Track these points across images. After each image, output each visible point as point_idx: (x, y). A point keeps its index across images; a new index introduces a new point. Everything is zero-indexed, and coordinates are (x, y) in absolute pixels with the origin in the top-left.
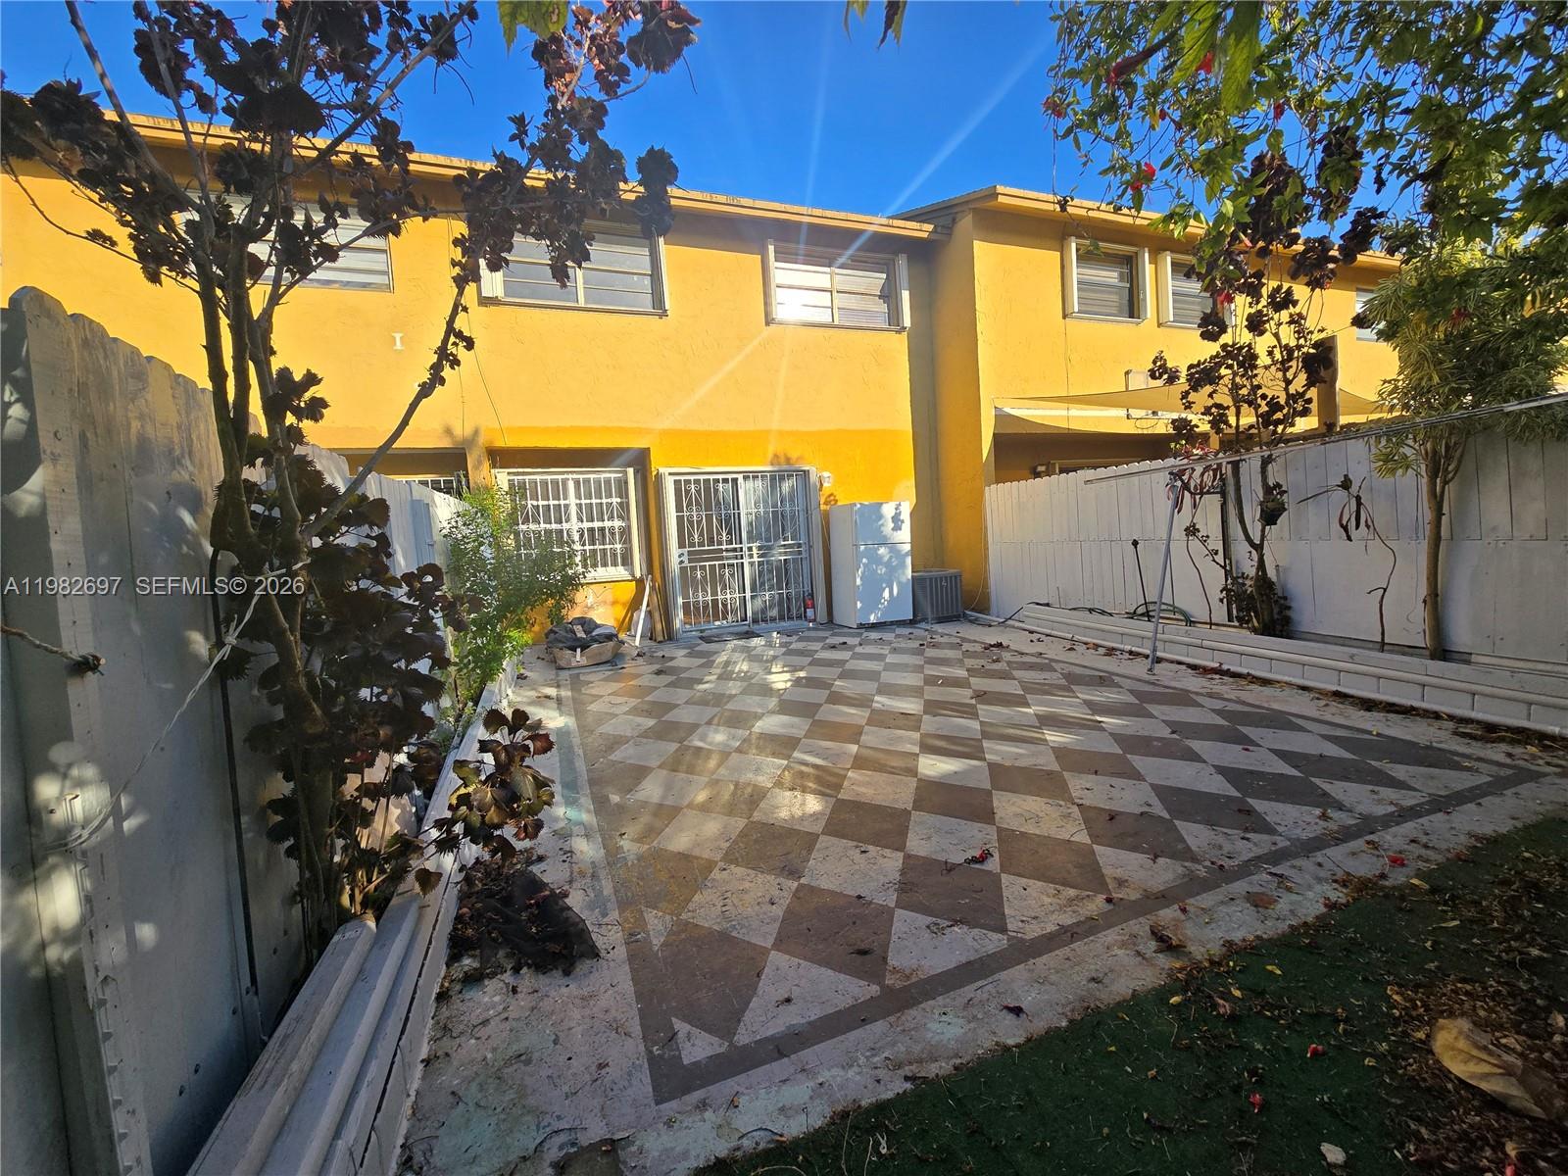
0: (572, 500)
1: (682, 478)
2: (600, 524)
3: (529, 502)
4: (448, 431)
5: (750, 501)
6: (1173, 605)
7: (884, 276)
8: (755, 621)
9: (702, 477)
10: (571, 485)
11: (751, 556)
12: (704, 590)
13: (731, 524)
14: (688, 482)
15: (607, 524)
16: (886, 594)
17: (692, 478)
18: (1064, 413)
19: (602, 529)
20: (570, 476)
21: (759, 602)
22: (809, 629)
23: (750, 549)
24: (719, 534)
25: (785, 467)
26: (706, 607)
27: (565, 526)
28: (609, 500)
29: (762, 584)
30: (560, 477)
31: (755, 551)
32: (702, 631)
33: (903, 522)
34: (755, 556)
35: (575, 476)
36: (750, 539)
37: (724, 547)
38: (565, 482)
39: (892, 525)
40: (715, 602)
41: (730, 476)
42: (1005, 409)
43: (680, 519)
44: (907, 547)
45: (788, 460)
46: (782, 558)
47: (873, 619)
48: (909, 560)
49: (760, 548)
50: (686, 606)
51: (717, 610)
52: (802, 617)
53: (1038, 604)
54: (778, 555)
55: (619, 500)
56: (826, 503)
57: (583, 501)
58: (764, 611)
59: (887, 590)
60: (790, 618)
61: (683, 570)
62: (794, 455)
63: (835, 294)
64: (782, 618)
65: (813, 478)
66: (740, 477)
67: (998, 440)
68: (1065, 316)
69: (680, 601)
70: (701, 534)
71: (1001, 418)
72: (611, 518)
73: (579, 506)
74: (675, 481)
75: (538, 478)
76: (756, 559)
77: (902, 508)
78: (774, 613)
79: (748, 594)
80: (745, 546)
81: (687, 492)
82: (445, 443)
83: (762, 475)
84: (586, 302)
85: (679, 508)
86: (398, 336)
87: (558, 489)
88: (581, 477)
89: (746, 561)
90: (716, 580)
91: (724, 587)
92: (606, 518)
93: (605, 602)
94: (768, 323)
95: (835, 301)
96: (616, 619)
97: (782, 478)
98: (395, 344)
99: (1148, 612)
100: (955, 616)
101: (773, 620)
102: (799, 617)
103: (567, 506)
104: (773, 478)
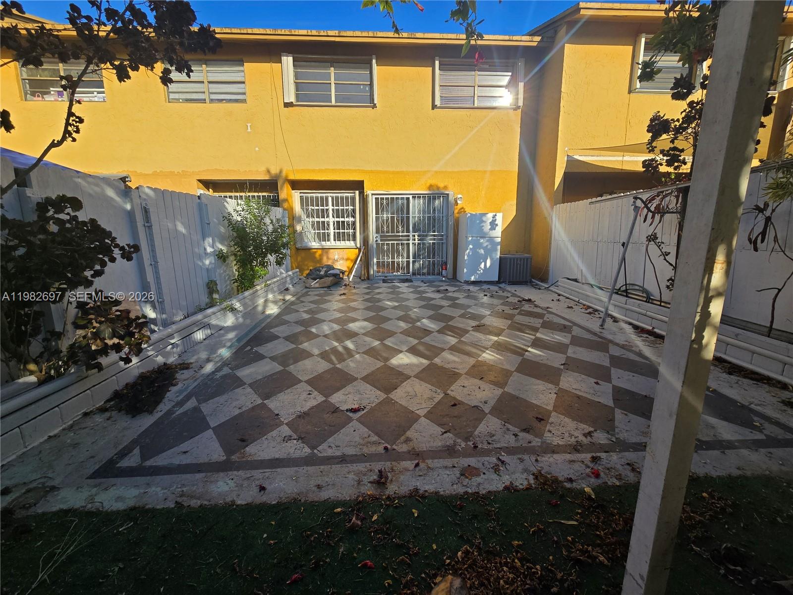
0: (330, 207)
1: (380, 197)
2: (343, 219)
3: (310, 207)
4: (268, 171)
5: (416, 209)
6: (643, 287)
7: (510, 74)
8: (414, 274)
9: (390, 196)
10: (330, 199)
11: (415, 240)
12: (388, 256)
13: (405, 222)
14: (382, 199)
15: (346, 219)
16: (482, 266)
17: (385, 197)
18: (620, 158)
19: (343, 222)
20: (329, 195)
21: (417, 265)
22: (442, 281)
23: (414, 236)
24: (397, 227)
25: (437, 192)
26: (388, 265)
27: (326, 220)
28: (347, 208)
29: (419, 255)
30: (324, 195)
31: (416, 237)
32: (386, 277)
33: (497, 225)
34: (416, 240)
35: (331, 195)
36: (414, 231)
37: (400, 234)
38: (327, 198)
39: (490, 227)
40: (393, 262)
41: (405, 196)
42: (575, 157)
43: (377, 219)
44: (499, 240)
45: (438, 188)
46: (431, 242)
47: (473, 279)
48: (499, 247)
49: (419, 236)
50: (378, 263)
51: (394, 266)
52: (440, 274)
53: (568, 279)
54: (429, 241)
55: (352, 208)
56: (458, 213)
57: (335, 208)
58: (419, 269)
59: (483, 264)
60: (433, 274)
61: (378, 244)
62: (441, 185)
63: (476, 88)
64: (429, 274)
65: (451, 198)
66: (411, 197)
67: (567, 176)
68: (630, 92)
69: (375, 260)
70: (388, 227)
71: (571, 162)
72: (348, 216)
73: (333, 210)
74: (376, 198)
75: (314, 195)
76: (417, 241)
77: (497, 217)
78: (425, 271)
79: (411, 260)
80: (411, 234)
81: (382, 204)
82: (267, 178)
83: (424, 196)
84: (336, 102)
85: (377, 213)
86: (249, 125)
87: (323, 201)
88: (334, 195)
89: (411, 242)
90: (394, 251)
91: (398, 256)
92: (345, 216)
93: (343, 259)
94: (433, 109)
95: (476, 92)
96: (348, 268)
97: (434, 199)
98: (248, 129)
99: (627, 290)
100: (523, 282)
101: (424, 274)
102: (438, 274)
103: (327, 210)
104: (429, 198)
